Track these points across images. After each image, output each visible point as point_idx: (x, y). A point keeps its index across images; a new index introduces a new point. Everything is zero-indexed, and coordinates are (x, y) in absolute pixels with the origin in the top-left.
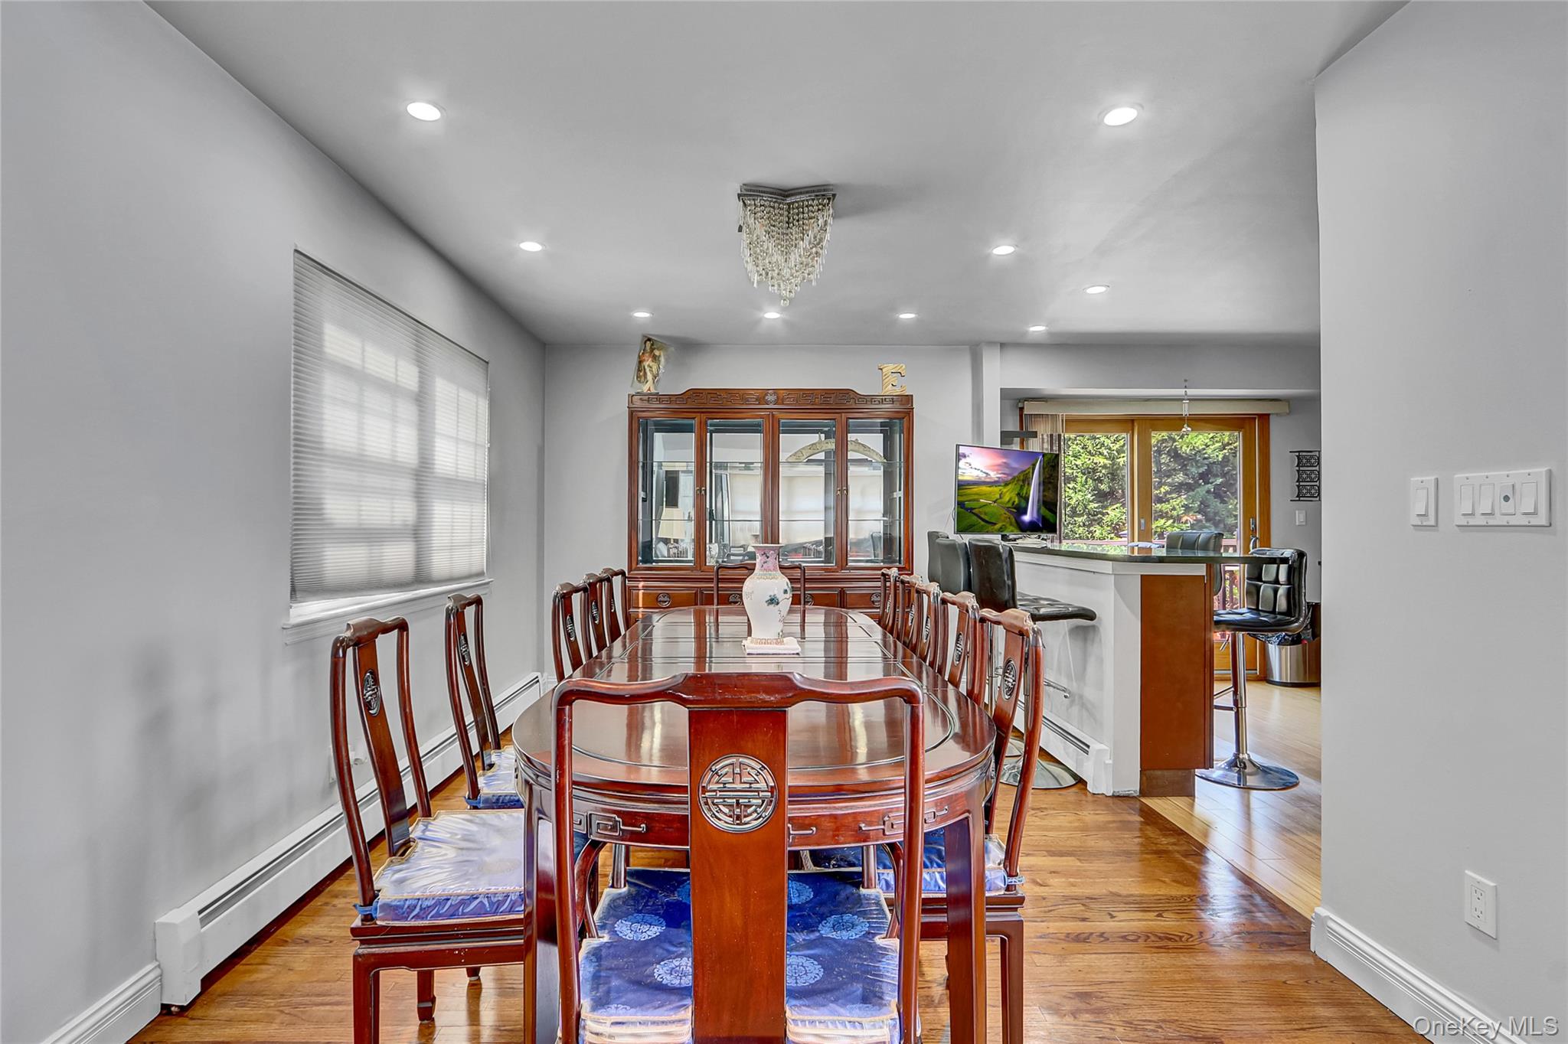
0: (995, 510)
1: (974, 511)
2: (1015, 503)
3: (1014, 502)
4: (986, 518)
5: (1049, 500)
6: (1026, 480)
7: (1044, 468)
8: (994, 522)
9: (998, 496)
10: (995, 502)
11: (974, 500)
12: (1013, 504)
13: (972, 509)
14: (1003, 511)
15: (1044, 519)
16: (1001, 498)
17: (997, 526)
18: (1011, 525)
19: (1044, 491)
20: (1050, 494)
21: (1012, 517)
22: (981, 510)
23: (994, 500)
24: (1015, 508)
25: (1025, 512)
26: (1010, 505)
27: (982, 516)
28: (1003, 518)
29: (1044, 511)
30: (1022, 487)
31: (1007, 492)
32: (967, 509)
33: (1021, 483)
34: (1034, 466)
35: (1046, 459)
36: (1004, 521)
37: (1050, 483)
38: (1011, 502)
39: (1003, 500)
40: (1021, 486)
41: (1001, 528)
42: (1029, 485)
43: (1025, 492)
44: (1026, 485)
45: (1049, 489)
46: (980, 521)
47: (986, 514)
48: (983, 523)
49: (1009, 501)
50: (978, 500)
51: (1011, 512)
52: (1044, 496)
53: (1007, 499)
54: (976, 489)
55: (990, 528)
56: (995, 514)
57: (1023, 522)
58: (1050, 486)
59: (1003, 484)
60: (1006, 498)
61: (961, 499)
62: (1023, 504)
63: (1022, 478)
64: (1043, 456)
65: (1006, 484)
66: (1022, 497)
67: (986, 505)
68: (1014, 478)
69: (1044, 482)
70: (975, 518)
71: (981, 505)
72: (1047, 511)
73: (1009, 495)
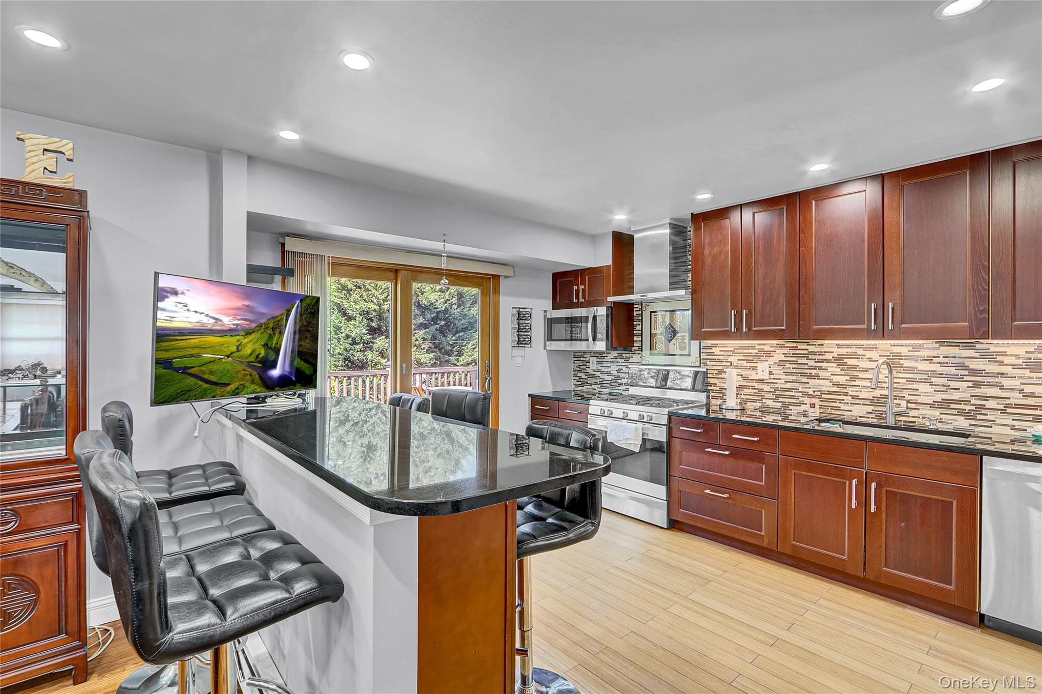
0: (228, 367)
1: (189, 371)
2: (261, 356)
3: (260, 354)
4: (213, 378)
5: (305, 350)
6: (277, 327)
7: (301, 315)
8: (227, 383)
9: (235, 349)
10: (228, 357)
11: (191, 356)
12: (257, 357)
13: (186, 368)
14: (240, 367)
15: (298, 372)
16: (238, 350)
17: (232, 387)
18: (253, 382)
19: (300, 340)
20: (307, 344)
21: (254, 373)
22: (203, 368)
23: (229, 353)
24: (259, 362)
25: (274, 365)
26: (252, 359)
27: (206, 377)
28: (240, 376)
29: (298, 362)
30: (271, 337)
31: (247, 343)
32: (177, 370)
33: (270, 331)
34: (289, 311)
35: (304, 305)
36: (243, 380)
37: (308, 331)
38: (254, 355)
39: (241, 353)
40: (270, 335)
41: (237, 389)
42: (281, 333)
43: (274, 342)
44: (277, 334)
45: (306, 338)
46: (200, 383)
47: (212, 373)
48: (205, 386)
49: (251, 354)
50: (198, 356)
51: (254, 368)
52: (300, 346)
53: (249, 352)
54: (195, 341)
55: (219, 390)
56: (228, 371)
57: (271, 378)
58: (308, 334)
59: (243, 333)
60: (248, 350)
61: (164, 355)
62: (272, 357)
63: (271, 325)
64: (301, 301)
65: (248, 333)
66: (270, 348)
67: (212, 361)
68: (261, 326)
69: (300, 330)
70: (191, 381)
71: (205, 361)
72: (302, 362)
73: (252, 346)
